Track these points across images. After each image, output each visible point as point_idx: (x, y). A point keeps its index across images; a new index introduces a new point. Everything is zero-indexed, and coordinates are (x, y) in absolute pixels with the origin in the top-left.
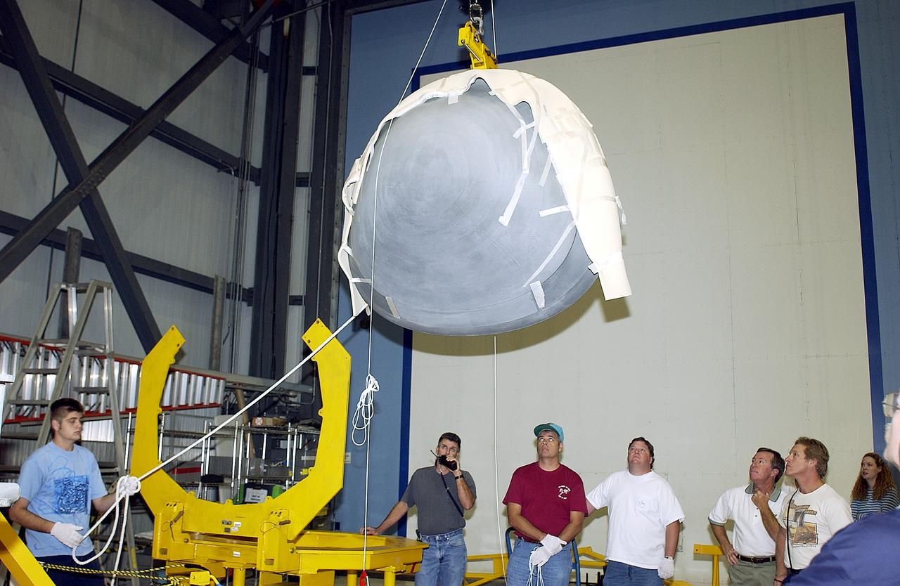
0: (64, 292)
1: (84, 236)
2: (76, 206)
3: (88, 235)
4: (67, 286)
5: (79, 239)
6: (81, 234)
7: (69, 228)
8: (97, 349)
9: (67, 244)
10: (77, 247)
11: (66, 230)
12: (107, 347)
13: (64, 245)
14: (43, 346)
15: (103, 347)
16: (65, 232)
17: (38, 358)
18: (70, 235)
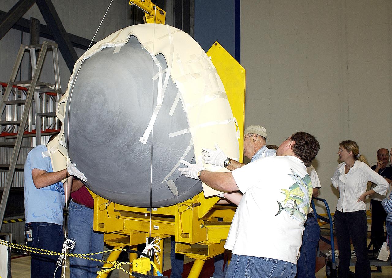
0: (27, 51)
1: (41, 23)
2: (34, 3)
3: (43, 22)
4: (29, 47)
5: (38, 25)
6: (39, 21)
7: (31, 18)
8: (50, 87)
9: (31, 28)
10: (37, 30)
11: (29, 19)
12: (57, 86)
13: (29, 29)
14: (17, 87)
15: (54, 86)
16: (29, 21)
17: (14, 95)
18: (32, 22)
